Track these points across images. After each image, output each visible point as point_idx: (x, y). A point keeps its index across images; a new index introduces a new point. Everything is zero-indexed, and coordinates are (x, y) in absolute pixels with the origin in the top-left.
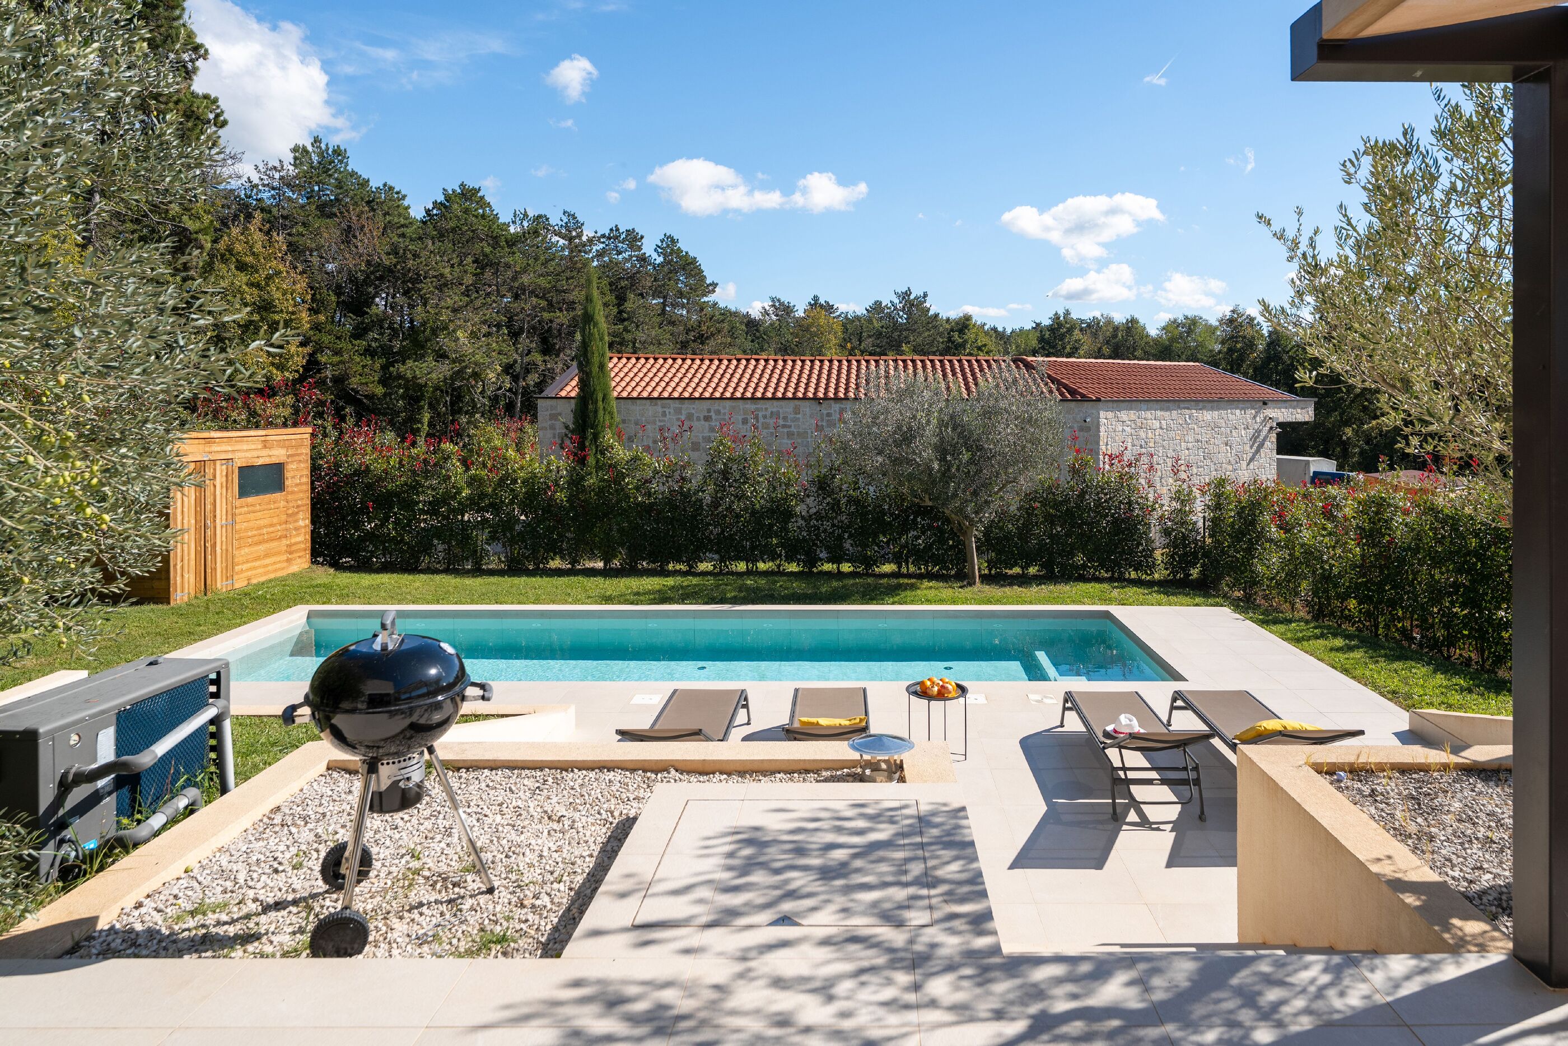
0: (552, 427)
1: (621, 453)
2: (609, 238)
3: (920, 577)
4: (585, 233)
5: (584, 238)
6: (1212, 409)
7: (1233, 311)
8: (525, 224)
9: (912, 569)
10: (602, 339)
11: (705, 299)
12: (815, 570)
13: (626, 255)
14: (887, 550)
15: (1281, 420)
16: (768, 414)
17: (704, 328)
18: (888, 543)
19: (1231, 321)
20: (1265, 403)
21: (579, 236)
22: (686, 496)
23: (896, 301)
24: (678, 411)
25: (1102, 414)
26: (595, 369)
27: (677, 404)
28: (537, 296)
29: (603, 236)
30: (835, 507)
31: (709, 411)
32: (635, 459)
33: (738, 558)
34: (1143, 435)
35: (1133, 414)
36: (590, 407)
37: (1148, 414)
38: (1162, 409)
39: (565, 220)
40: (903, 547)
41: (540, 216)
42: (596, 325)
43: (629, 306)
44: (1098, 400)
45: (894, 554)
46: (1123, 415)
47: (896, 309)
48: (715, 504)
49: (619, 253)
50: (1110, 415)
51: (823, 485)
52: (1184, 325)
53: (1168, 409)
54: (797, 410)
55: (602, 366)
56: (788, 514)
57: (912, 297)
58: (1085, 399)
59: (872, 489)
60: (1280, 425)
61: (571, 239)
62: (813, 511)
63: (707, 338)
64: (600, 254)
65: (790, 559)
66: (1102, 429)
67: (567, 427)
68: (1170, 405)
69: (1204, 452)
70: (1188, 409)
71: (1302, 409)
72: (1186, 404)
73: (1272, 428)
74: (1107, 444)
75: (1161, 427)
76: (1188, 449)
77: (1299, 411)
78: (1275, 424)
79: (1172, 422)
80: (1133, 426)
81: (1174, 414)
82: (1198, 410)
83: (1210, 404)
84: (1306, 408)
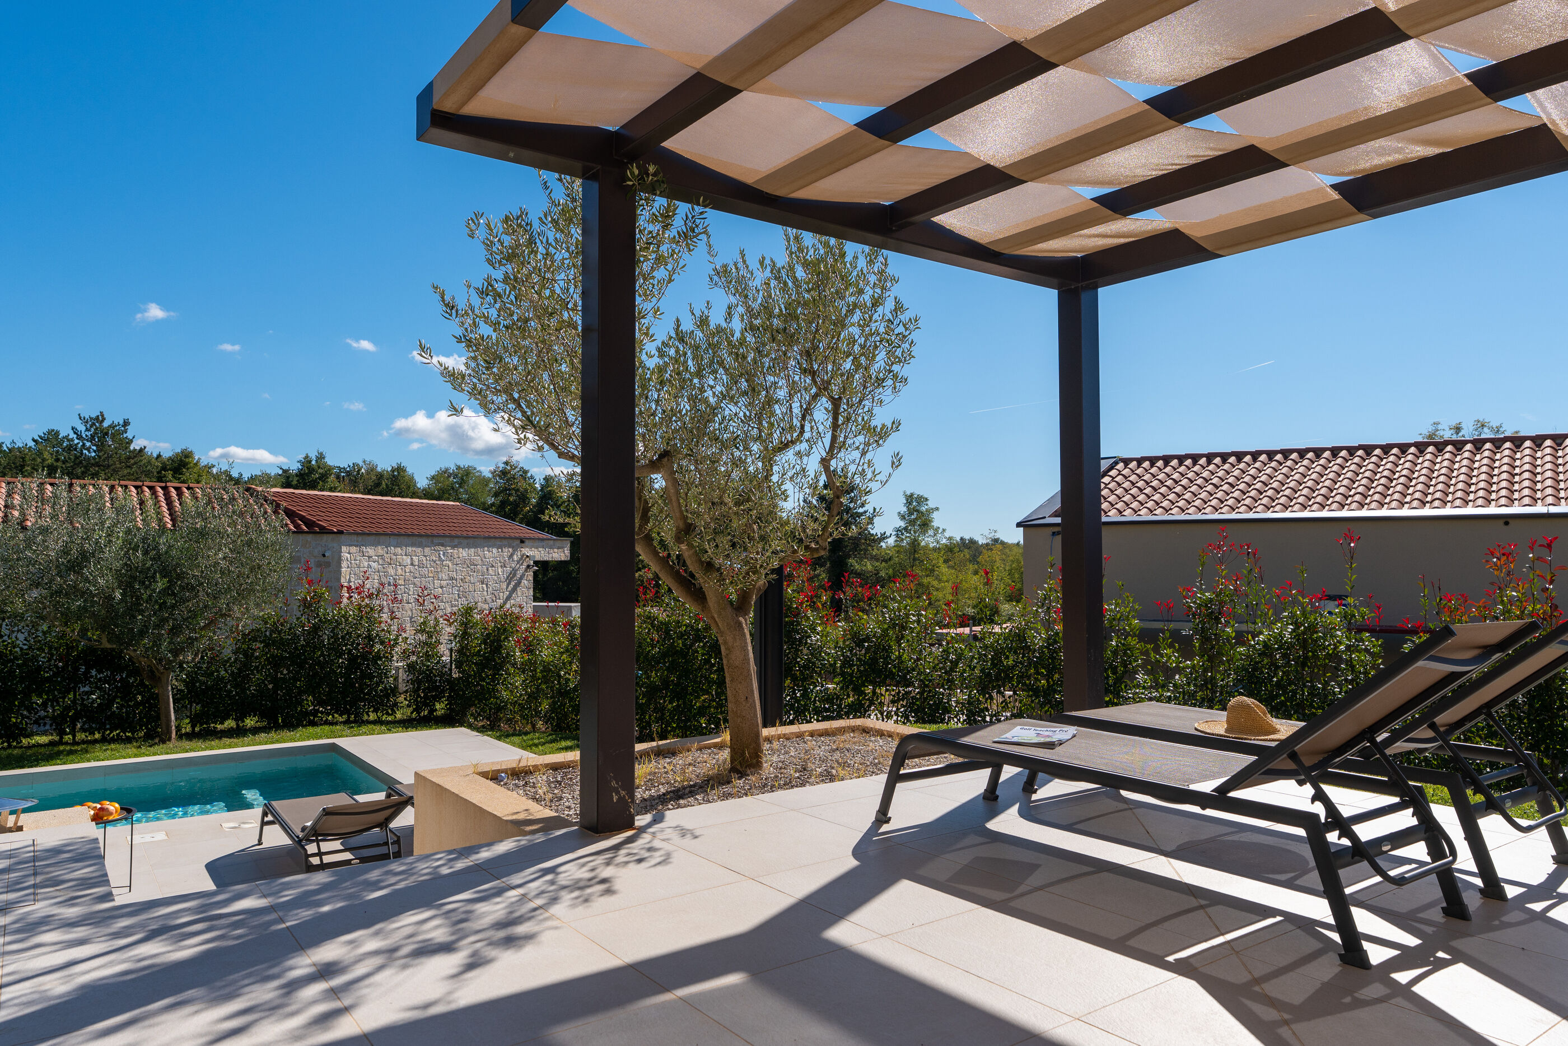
3: (95, 742)
6: (469, 547)
7: (506, 463)
9: (80, 736)
14: (42, 713)
15: (538, 558)
18: (44, 705)
19: (504, 473)
20: (522, 542)
23: (82, 428)
25: (344, 549)
34: (391, 571)
35: (380, 550)
37: (399, 550)
38: (413, 545)
40: (68, 708)
44: (340, 532)
45: (54, 719)
46: (370, 551)
47: (79, 437)
50: (353, 549)
52: (456, 476)
53: (422, 546)
58: (324, 531)
59: (21, 637)
60: (536, 563)
66: (344, 564)
68: (423, 540)
69: (459, 591)
70: (443, 545)
71: (558, 548)
72: (441, 540)
73: (528, 566)
74: (350, 581)
75: (412, 564)
76: (442, 587)
77: (556, 550)
78: (532, 563)
79: (424, 559)
80: (381, 562)
81: (427, 550)
82: (453, 547)
83: (466, 541)
84: (562, 548)
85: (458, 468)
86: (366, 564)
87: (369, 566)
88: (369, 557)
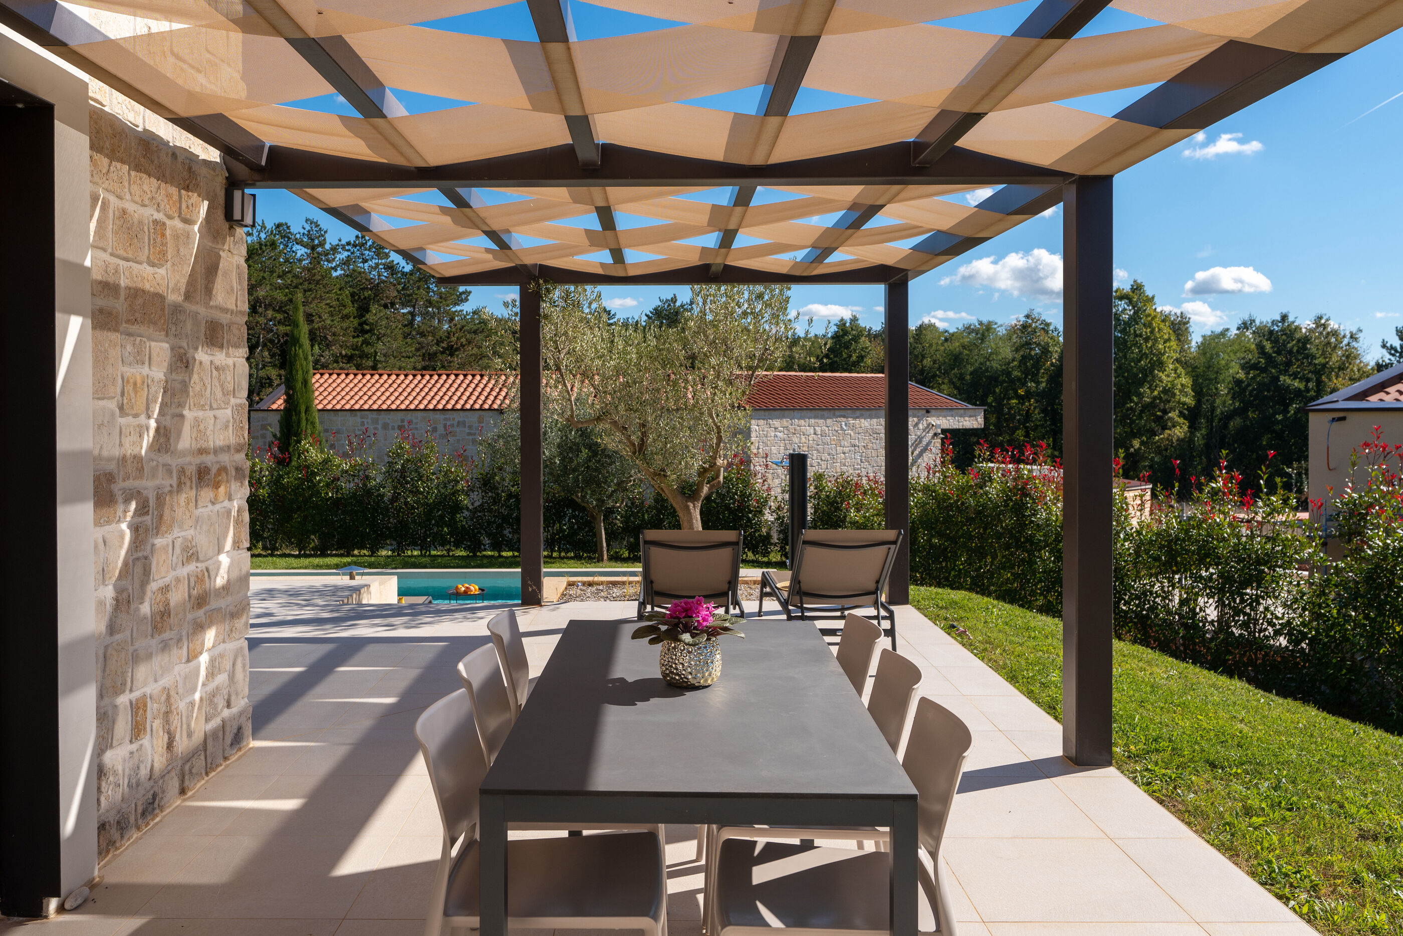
0: (263, 436)
1: (314, 455)
2: (355, 246)
4: (328, 241)
5: (327, 246)
6: (871, 417)
8: (263, 236)
10: (306, 359)
11: (458, 308)
12: (478, 554)
13: (372, 263)
15: (946, 426)
16: (455, 423)
17: (454, 339)
19: (1025, 327)
20: (928, 411)
21: (322, 244)
22: (368, 492)
24: (375, 421)
25: (754, 422)
26: (299, 385)
27: (374, 415)
28: (274, 310)
29: (348, 244)
30: (496, 500)
31: (403, 421)
32: (326, 461)
33: (414, 544)
34: (796, 440)
35: (786, 422)
36: (294, 417)
37: (802, 422)
38: (815, 418)
39: (308, 227)
41: (278, 226)
42: (301, 346)
43: (370, 317)
46: (776, 423)
48: (394, 499)
49: (365, 261)
50: (761, 422)
51: (486, 482)
53: (822, 417)
54: (481, 420)
55: (306, 382)
56: (457, 508)
57: (678, 304)
60: (944, 431)
61: (313, 248)
62: (477, 504)
63: (457, 349)
64: (346, 262)
65: (457, 546)
67: (275, 436)
68: (826, 413)
69: (861, 456)
70: (844, 417)
71: (970, 416)
72: (842, 413)
73: (935, 434)
74: (758, 448)
75: (815, 434)
76: (844, 453)
77: (967, 418)
78: (939, 431)
79: (827, 429)
80: (786, 432)
81: (829, 421)
82: (855, 418)
83: (868, 413)
84: (975, 416)
85: (981, 323)
86: (773, 434)
87: (776, 436)
88: (776, 428)
